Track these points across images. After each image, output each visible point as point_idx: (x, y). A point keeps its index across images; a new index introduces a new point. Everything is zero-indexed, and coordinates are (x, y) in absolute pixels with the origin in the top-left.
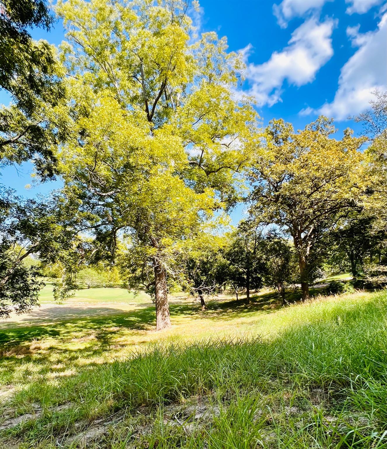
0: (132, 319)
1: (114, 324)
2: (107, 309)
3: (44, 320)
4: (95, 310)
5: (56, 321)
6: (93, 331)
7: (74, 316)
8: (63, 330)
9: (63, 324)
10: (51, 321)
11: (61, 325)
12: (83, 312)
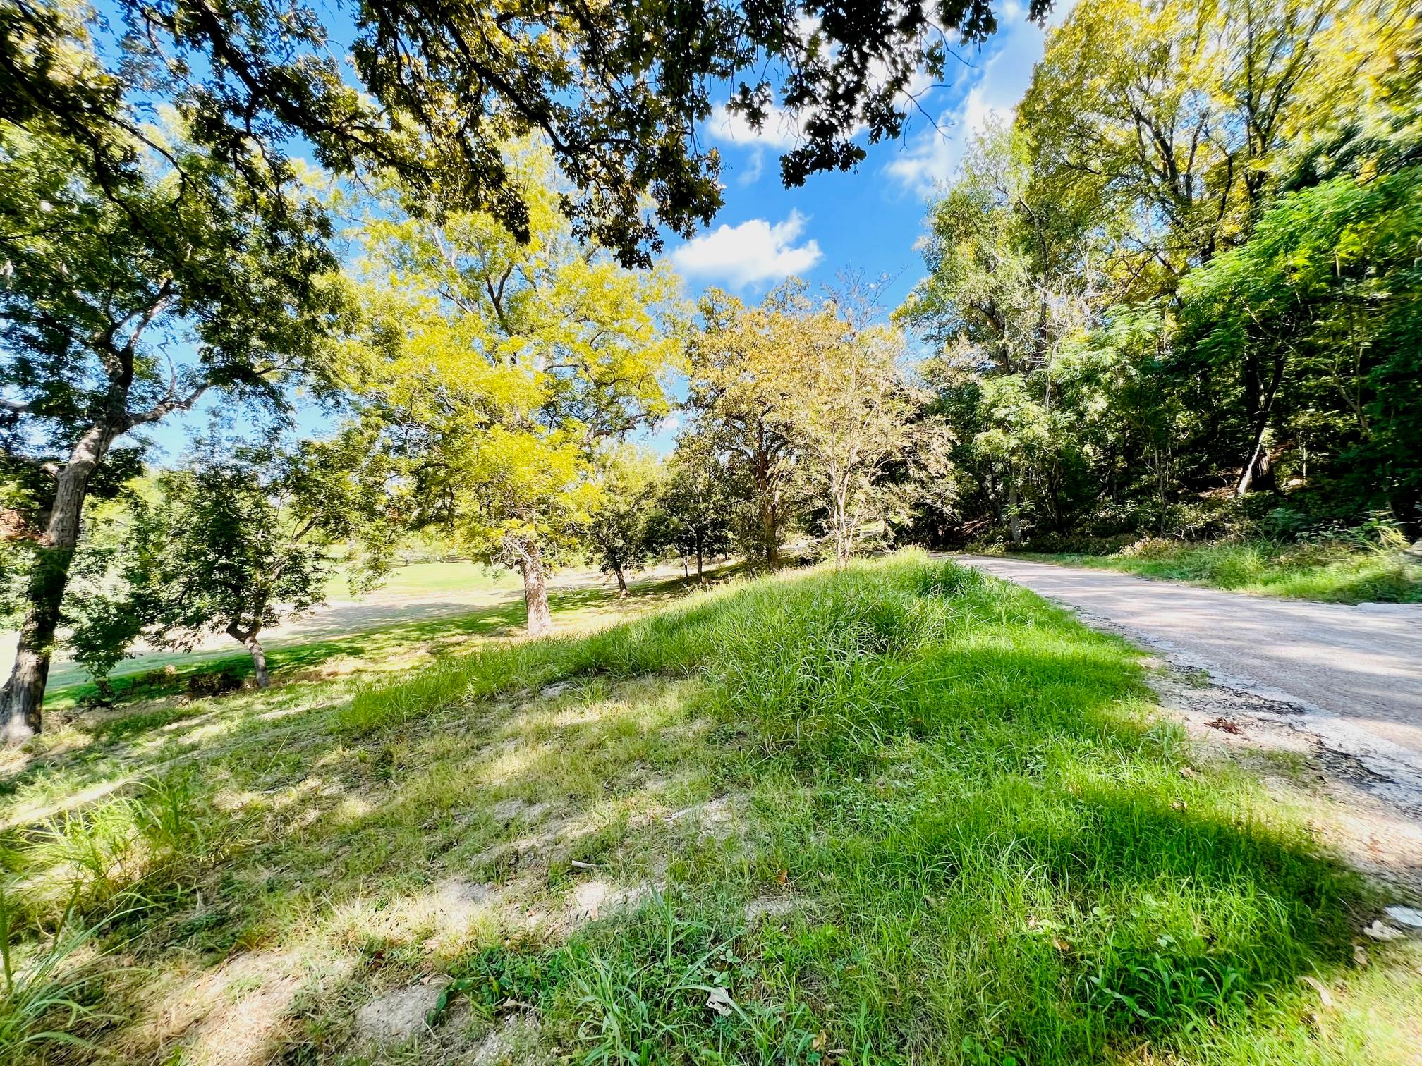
0: (492, 620)
1: (459, 631)
2: (446, 605)
3: (331, 632)
4: (422, 608)
5: (352, 632)
6: (422, 644)
7: (384, 622)
8: (368, 646)
9: (367, 636)
10: (343, 632)
11: (364, 637)
12: (402, 613)
